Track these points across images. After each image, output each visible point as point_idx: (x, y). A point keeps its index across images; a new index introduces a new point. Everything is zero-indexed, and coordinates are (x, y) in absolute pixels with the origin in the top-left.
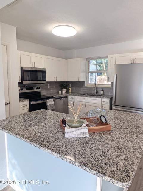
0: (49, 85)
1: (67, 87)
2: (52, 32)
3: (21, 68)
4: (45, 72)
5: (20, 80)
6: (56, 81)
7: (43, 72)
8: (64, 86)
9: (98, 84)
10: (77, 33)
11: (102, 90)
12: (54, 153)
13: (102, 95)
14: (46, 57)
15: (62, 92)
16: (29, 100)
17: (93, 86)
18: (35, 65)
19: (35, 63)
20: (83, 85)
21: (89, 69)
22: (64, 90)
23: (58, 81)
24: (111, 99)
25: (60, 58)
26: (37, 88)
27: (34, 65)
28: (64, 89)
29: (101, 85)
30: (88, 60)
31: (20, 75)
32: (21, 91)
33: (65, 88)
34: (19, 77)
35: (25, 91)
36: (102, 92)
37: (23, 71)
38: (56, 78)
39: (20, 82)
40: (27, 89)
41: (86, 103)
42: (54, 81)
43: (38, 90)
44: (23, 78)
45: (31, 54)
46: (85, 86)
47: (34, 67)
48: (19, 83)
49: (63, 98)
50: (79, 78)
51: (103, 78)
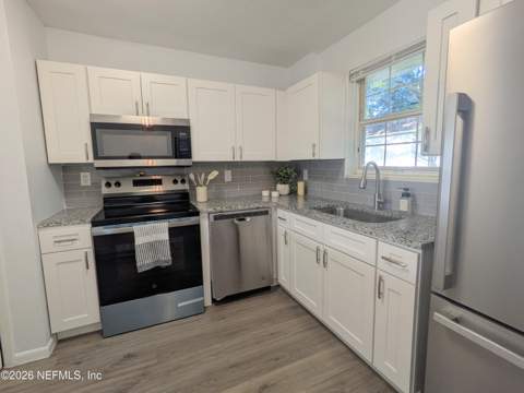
0: (230, 172)
4: (187, 129)
6: (237, 159)
7: (181, 131)
9: (395, 169)
11: (406, 195)
14: (194, 83)
18: (148, 109)
20: (337, 173)
21: (361, 112)
26: (176, 182)
27: (145, 111)
29: (406, 174)
36: (404, 205)
38: (237, 151)
40: (137, 183)
41: (321, 247)
43: (179, 187)
45: (133, 75)
46: (345, 176)
49: (249, 215)
50: (314, 146)
51: (417, 142)
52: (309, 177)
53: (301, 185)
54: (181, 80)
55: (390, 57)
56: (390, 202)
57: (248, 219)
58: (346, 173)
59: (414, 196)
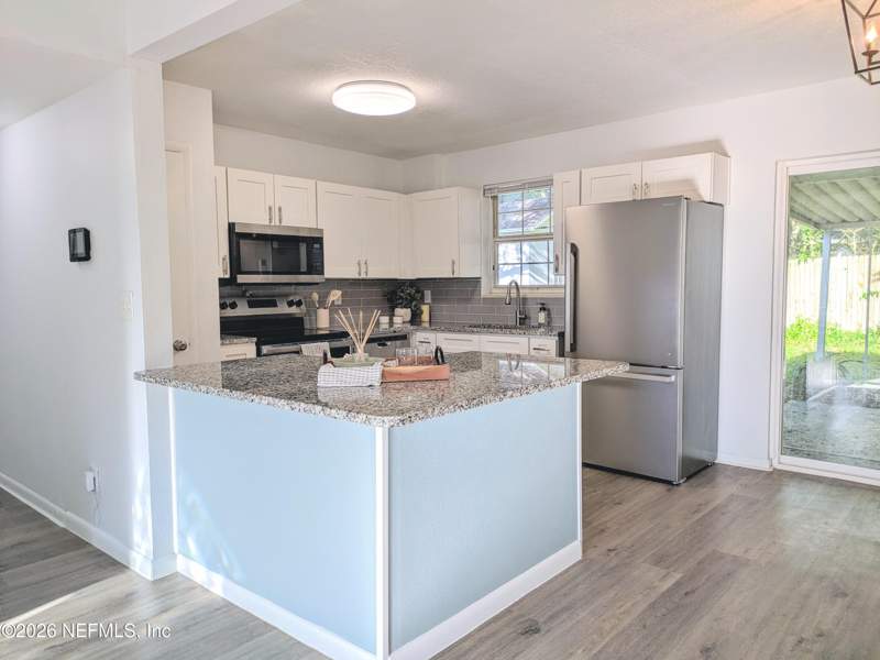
1: (414, 303)
2: (331, 100)
3: (231, 226)
4: (319, 240)
5: (225, 271)
6: (363, 276)
7: (314, 243)
8: (401, 298)
9: (531, 288)
10: (417, 104)
11: (543, 309)
12: (277, 400)
13: (540, 326)
14: (323, 186)
15: (391, 323)
16: (255, 339)
17: (504, 295)
18: (280, 216)
19: (280, 209)
20: (473, 292)
21: (495, 227)
22: (403, 314)
23: (372, 275)
24: (561, 335)
25: (379, 189)
26: (290, 304)
27: (277, 218)
28: (399, 311)
29: (540, 291)
30: (492, 195)
31: (225, 251)
32: (230, 313)
33: (405, 307)
34: (224, 259)
35: (243, 310)
36: (542, 317)
37: (237, 238)
38: (363, 266)
39: (228, 276)
40: (252, 305)
42: (354, 275)
43: (294, 310)
44: (236, 264)
45: (266, 177)
46: (482, 296)
47: (278, 224)
48: (222, 282)
49: (390, 339)
50: (453, 263)
51: (548, 263)
52: (433, 300)
53: (425, 309)
54: (310, 183)
55: (524, 184)
56: (530, 318)
57: (389, 343)
58: (482, 293)
59: (549, 310)
